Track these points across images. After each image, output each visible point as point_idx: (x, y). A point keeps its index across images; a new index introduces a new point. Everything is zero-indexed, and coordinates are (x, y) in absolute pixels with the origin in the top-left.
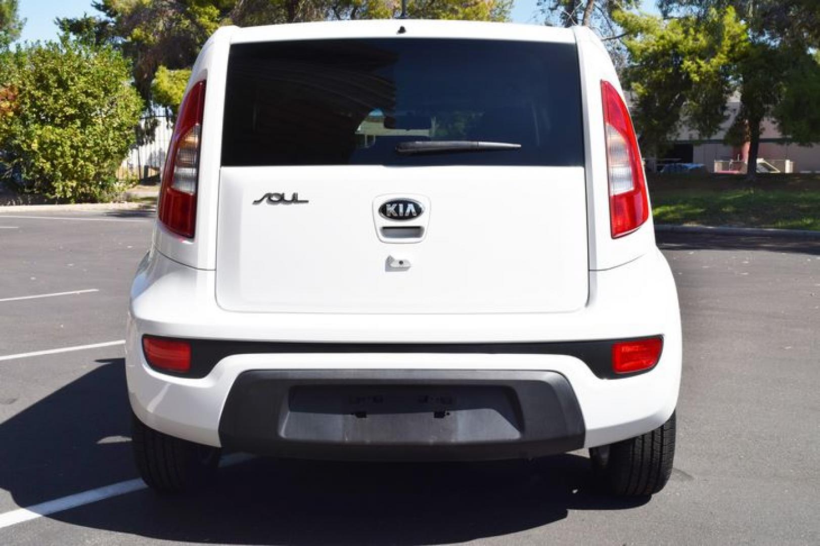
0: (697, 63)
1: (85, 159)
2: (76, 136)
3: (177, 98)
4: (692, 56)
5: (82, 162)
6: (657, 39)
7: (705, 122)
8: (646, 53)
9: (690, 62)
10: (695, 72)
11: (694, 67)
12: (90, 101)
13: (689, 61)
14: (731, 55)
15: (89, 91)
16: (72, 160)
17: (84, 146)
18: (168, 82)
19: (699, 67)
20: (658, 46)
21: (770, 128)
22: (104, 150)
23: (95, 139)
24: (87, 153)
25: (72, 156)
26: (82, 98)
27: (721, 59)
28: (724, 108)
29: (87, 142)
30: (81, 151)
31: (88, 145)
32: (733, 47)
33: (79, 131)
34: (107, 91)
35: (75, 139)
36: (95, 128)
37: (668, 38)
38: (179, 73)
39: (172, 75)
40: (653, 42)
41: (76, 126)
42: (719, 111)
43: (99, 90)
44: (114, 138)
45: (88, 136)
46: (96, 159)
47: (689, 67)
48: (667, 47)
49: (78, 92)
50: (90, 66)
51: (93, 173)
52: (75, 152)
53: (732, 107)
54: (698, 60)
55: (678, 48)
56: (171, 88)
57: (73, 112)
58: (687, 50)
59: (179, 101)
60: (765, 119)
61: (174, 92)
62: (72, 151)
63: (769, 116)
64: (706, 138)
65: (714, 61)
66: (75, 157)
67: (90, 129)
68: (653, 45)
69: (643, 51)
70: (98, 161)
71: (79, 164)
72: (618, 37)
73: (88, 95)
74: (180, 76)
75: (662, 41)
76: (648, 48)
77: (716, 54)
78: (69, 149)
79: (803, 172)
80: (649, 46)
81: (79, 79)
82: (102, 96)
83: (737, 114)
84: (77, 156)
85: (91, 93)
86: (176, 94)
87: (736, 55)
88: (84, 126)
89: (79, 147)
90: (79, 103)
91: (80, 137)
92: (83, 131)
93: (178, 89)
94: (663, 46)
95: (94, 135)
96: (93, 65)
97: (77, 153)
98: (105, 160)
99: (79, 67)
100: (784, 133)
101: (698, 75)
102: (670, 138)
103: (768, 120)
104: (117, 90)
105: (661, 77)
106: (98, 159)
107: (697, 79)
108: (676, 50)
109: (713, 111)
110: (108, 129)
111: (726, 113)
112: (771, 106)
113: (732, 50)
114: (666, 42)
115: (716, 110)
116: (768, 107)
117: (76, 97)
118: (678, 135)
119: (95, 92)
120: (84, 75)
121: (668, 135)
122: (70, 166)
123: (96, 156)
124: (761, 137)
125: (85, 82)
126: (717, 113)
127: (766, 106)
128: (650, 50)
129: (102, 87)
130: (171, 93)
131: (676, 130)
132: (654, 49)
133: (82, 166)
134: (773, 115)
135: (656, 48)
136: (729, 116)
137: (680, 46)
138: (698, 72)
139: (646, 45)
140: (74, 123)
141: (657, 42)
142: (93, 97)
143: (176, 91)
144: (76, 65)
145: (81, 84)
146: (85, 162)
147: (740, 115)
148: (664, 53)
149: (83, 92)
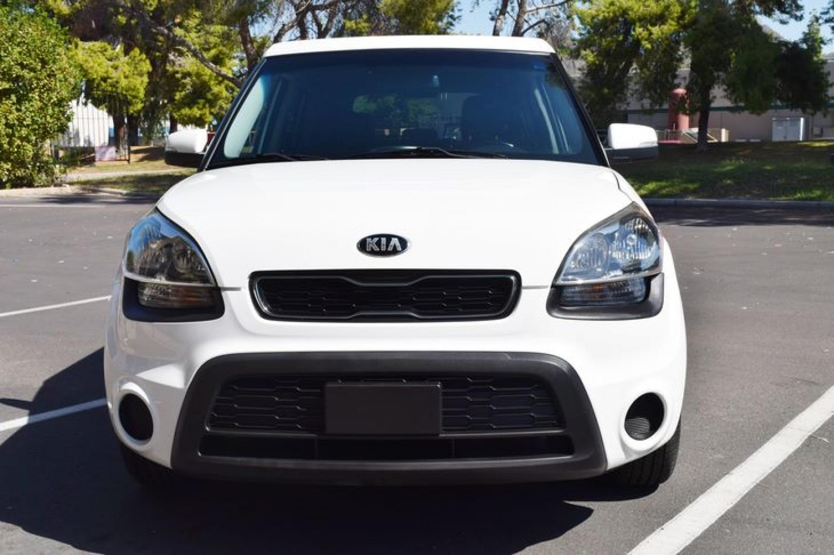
0: (648, 30)
1: (22, 139)
2: (11, 113)
3: (93, 72)
4: (642, 23)
5: (18, 142)
6: (607, 5)
7: (655, 91)
8: (596, 20)
9: (641, 29)
10: (646, 40)
11: (645, 34)
12: (26, 73)
13: (640, 27)
14: (681, 22)
15: (25, 62)
16: (8, 139)
17: (21, 125)
18: (83, 55)
19: (651, 34)
20: (608, 13)
21: (719, 96)
22: (43, 128)
23: (32, 117)
24: (24, 132)
25: (8, 135)
26: (17, 71)
27: (671, 25)
28: (675, 76)
29: (24, 119)
30: (17, 129)
31: (25, 123)
32: (683, 13)
33: (14, 107)
34: (44, 63)
35: (10, 117)
36: (33, 103)
37: (618, 4)
38: (94, 45)
39: (87, 47)
40: (603, 9)
41: (11, 102)
42: (670, 79)
43: (35, 60)
44: (54, 114)
45: (25, 113)
46: (34, 138)
47: (640, 34)
48: (618, 14)
49: (12, 63)
50: (24, 35)
51: (31, 154)
52: (11, 131)
53: (682, 75)
54: (650, 27)
55: (628, 14)
56: (86, 61)
57: (7, 86)
58: (637, 17)
59: (95, 74)
60: (716, 87)
61: (89, 66)
62: (7, 130)
63: (720, 85)
64: (657, 107)
65: (665, 28)
66: (10, 136)
67: (27, 105)
68: (603, 12)
69: (593, 18)
70: (36, 141)
71: (16, 144)
72: (557, 5)
73: (23, 66)
74: (95, 49)
75: (612, 8)
76: (598, 15)
77: (667, 21)
78: (4, 127)
79: (738, 141)
80: (600, 12)
81: (13, 49)
82: (39, 68)
83: (687, 81)
84: (13, 135)
85: (27, 65)
86: (92, 67)
87: (686, 21)
88: (19, 101)
89: (14, 125)
90: (14, 76)
91: (16, 114)
92: (18, 107)
93: (94, 62)
94: (614, 12)
95: (31, 112)
96: (27, 33)
97: (13, 131)
98: (43, 139)
99: (13, 35)
100: (736, 101)
101: (650, 42)
102: (620, 107)
103: (719, 88)
104: (54, 62)
105: (611, 45)
106: (36, 139)
107: (649, 46)
108: (626, 16)
109: (664, 80)
110: (46, 105)
111: (676, 81)
112: (721, 73)
113: (681, 17)
114: (616, 9)
115: (667, 78)
116: (718, 76)
117: (10, 70)
118: (628, 104)
119: (31, 64)
120: (18, 45)
121: (617, 105)
122: (6, 146)
123: (35, 135)
124: (713, 105)
125: (20, 53)
126: (667, 81)
127: (716, 74)
128: (601, 17)
129: (39, 58)
130: (87, 67)
131: (625, 100)
132: (604, 16)
133: (18, 147)
134: (723, 82)
135: (606, 15)
136: (680, 83)
137: (630, 13)
138: (649, 39)
139: (597, 11)
140: (9, 98)
141: (608, 8)
142: (29, 69)
143: (92, 64)
144: (9, 34)
145: (16, 55)
146: (22, 141)
147: (690, 82)
148: (614, 20)
149: (18, 64)
